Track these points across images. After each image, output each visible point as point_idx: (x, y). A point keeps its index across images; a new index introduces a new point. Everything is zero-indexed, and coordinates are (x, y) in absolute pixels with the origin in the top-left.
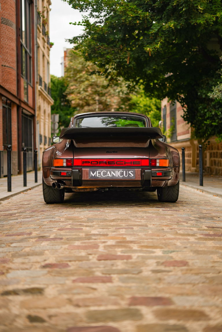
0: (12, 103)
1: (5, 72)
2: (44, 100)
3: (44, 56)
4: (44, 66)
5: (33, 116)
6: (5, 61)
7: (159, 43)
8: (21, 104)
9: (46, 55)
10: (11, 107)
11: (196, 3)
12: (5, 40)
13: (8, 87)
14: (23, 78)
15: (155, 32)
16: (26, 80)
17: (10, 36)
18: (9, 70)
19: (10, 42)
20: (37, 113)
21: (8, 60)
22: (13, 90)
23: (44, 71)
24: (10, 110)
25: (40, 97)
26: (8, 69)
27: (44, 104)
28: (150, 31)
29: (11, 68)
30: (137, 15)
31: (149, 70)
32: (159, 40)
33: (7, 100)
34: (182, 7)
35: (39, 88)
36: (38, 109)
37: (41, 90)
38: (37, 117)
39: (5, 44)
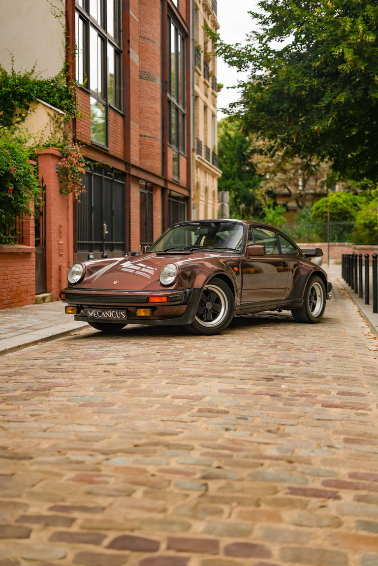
0: (154, 186)
1: (146, 144)
2: (206, 172)
3: (206, 107)
4: (206, 122)
5: (187, 199)
6: (146, 130)
7: (331, 119)
8: (167, 185)
9: (210, 106)
10: (152, 191)
11: (371, 73)
12: (146, 101)
13: (149, 164)
14: (171, 147)
15: (325, 105)
16: (176, 150)
17: (152, 95)
18: (150, 141)
19: (153, 102)
20: (193, 193)
21: (150, 128)
22: (156, 167)
23: (206, 130)
24: (151, 196)
25: (199, 169)
26: (148, 140)
27: (206, 178)
28: (319, 104)
29: (153, 138)
30: (302, 84)
31: (324, 150)
32: (331, 115)
33: (146, 183)
34: (354, 77)
35: (196, 157)
36: (195, 188)
37: (199, 160)
38: (193, 199)
39: (146, 106)
